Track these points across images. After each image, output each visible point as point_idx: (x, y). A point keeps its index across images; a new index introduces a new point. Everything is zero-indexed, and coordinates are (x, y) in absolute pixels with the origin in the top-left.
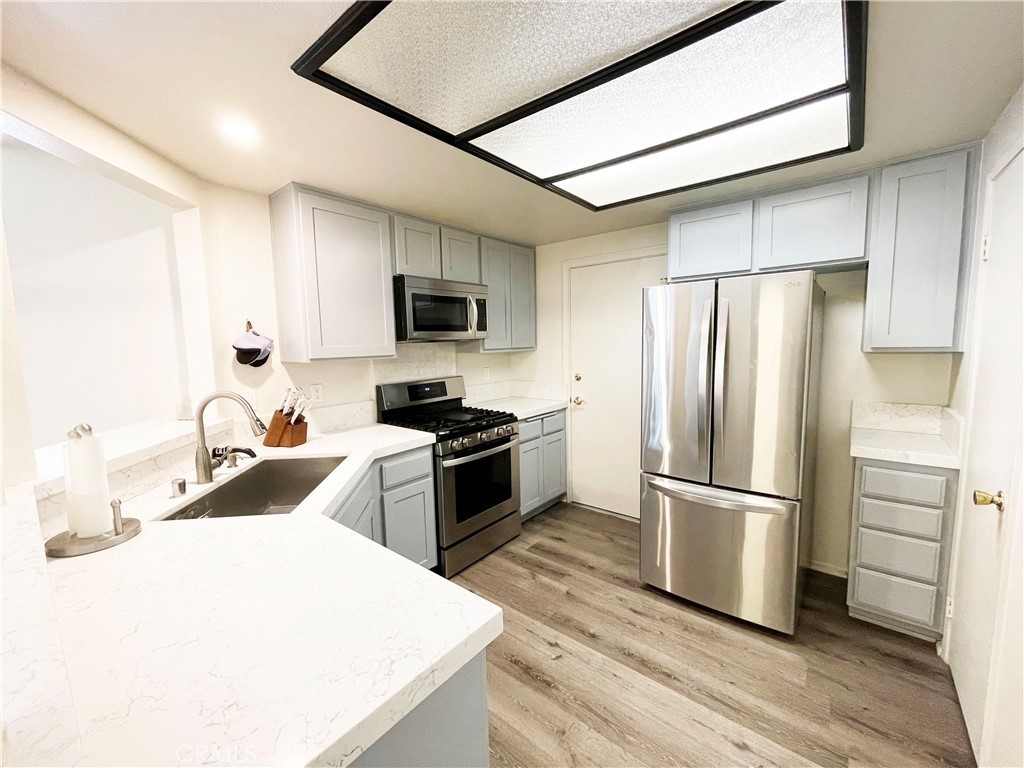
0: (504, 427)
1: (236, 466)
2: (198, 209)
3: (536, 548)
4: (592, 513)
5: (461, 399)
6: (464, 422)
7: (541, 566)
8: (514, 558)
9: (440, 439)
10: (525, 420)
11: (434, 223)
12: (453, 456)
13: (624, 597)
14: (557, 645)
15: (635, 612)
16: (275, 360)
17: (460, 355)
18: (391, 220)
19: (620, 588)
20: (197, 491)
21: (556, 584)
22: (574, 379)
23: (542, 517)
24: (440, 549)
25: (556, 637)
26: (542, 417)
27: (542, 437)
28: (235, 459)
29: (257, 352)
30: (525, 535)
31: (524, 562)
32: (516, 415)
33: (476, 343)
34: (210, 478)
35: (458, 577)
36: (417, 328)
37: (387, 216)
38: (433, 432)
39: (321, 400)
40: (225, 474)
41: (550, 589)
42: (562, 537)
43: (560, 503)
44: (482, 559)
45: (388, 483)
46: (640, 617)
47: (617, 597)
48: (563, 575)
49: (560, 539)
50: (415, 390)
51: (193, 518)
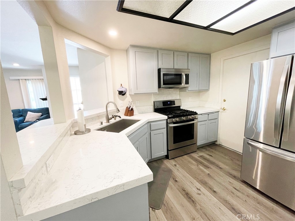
0: (192, 116)
1: (116, 120)
2: (110, 56)
3: (201, 157)
4: (226, 149)
5: (180, 106)
6: (178, 113)
7: (201, 163)
8: (193, 158)
9: (169, 118)
10: (201, 114)
11: (172, 50)
12: (173, 123)
13: (231, 182)
14: (200, 190)
15: (235, 189)
16: (127, 94)
17: (180, 92)
18: (158, 52)
19: (231, 178)
20: (105, 124)
21: (205, 170)
22: (223, 101)
23: (207, 147)
24: (168, 150)
25: (200, 187)
26: (208, 114)
27: (208, 121)
28: (115, 118)
29: (122, 92)
30: (198, 151)
31: (196, 160)
32: (197, 112)
33: (186, 88)
34: (109, 122)
35: (173, 159)
36: (164, 84)
37: (156, 51)
38: (167, 115)
39: (139, 105)
40: (113, 121)
41: (203, 171)
42: (212, 155)
43: (214, 144)
44: (182, 156)
45: (152, 129)
46: (237, 191)
47: (229, 181)
48: (209, 168)
49: (211, 156)
50: (165, 103)
51: (103, 131)
